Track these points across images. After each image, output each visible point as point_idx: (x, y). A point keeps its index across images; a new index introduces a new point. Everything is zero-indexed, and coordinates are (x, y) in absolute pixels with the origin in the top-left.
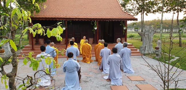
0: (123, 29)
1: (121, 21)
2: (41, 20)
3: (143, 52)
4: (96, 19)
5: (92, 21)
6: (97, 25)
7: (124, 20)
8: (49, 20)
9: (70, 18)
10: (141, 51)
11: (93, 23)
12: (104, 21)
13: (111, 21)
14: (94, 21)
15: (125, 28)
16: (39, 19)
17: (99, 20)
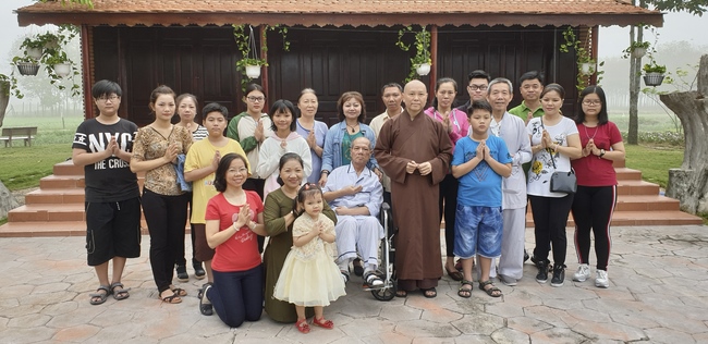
0: (577, 71)
1: (565, 28)
2: (131, 23)
3: (690, 202)
4: (428, 15)
5: (401, 27)
6: (429, 49)
7: (583, 22)
8: (176, 29)
9: (285, 14)
10: (678, 196)
11: (410, 39)
12: (467, 27)
13: (508, 24)
14: (418, 28)
15: (585, 68)
16: (122, 21)
17: (441, 24)
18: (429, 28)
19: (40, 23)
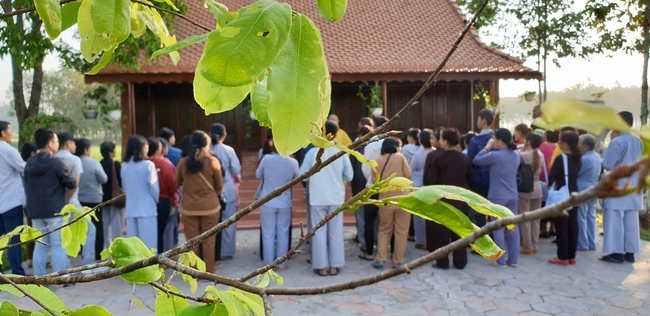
4: (379, 74)
7: (488, 78)
11: (367, 92)
14: (372, 83)
16: (160, 80)
17: (389, 80)
18: (380, 83)
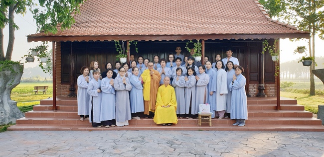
2: (72, 40)
4: (200, 35)
5: (188, 41)
7: (272, 37)
8: (91, 42)
9: (137, 36)
13: (237, 39)
14: (195, 41)
15: (274, 58)
16: (69, 39)
17: (206, 39)
18: (201, 41)
19: (36, 41)
